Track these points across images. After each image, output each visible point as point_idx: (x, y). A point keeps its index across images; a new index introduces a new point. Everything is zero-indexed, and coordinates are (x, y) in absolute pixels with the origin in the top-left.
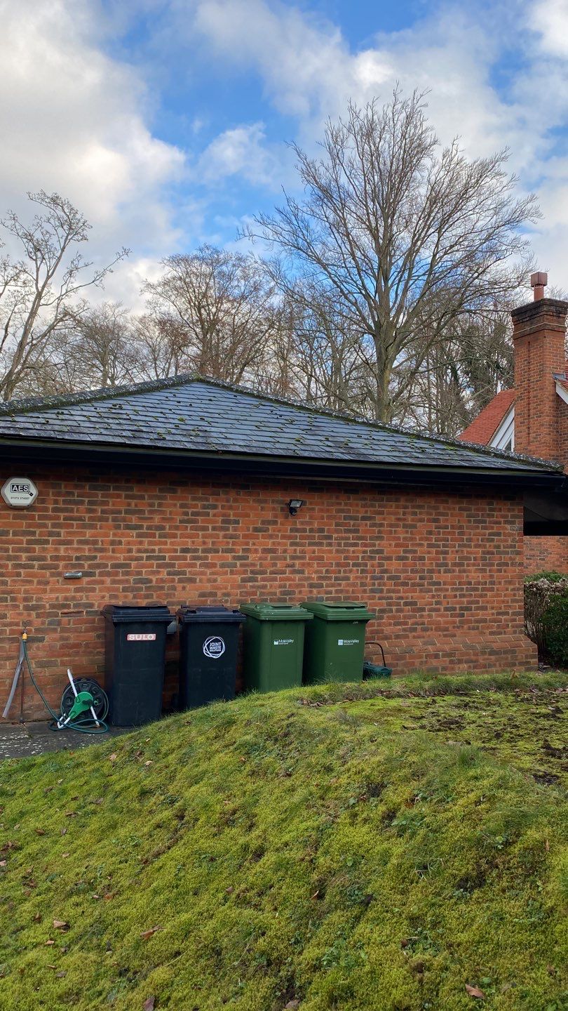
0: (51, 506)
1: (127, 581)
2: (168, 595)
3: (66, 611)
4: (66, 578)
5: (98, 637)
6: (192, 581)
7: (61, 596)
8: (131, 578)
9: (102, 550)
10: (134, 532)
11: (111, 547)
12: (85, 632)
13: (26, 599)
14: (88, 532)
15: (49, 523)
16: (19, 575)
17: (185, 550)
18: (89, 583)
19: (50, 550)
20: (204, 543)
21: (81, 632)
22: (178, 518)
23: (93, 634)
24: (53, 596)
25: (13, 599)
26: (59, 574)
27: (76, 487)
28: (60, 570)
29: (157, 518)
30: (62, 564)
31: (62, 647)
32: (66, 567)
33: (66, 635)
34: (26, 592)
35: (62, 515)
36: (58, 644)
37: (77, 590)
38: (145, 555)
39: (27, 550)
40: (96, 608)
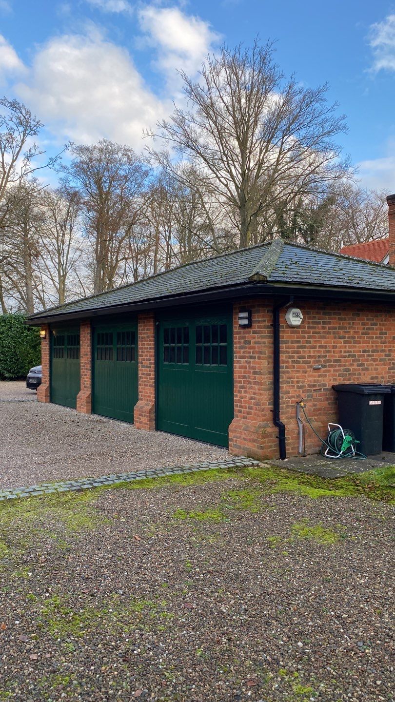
0: (307, 325)
1: (340, 370)
2: (358, 378)
3: (315, 388)
4: (314, 369)
5: (329, 404)
6: (367, 369)
7: (312, 379)
8: (342, 368)
9: (329, 352)
10: (342, 341)
11: (333, 350)
12: (323, 401)
13: (298, 382)
14: (323, 341)
15: (306, 335)
16: (294, 367)
17: (364, 351)
18: (324, 372)
19: (306, 352)
20: (372, 346)
21: (321, 401)
22: (361, 331)
23: (326, 402)
24: (309, 380)
25: (292, 382)
26: (311, 367)
27: (317, 313)
28: (311, 364)
29: (352, 331)
30: (312, 360)
31: (314, 410)
32: (314, 362)
33: (315, 403)
34: (298, 377)
35: (311, 330)
36: (312, 408)
37: (319, 376)
38: (347, 354)
39: (298, 352)
40: (327, 387)
